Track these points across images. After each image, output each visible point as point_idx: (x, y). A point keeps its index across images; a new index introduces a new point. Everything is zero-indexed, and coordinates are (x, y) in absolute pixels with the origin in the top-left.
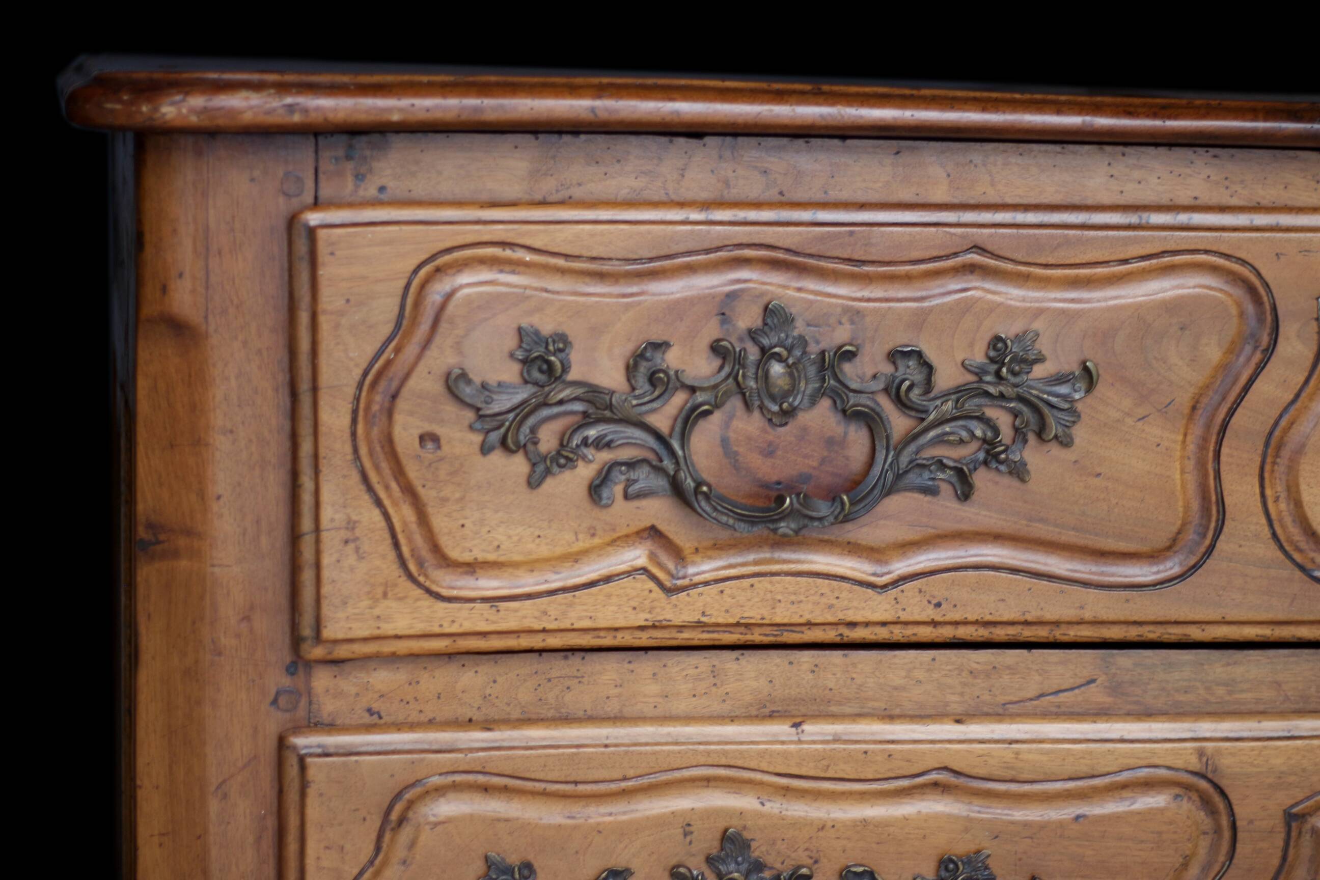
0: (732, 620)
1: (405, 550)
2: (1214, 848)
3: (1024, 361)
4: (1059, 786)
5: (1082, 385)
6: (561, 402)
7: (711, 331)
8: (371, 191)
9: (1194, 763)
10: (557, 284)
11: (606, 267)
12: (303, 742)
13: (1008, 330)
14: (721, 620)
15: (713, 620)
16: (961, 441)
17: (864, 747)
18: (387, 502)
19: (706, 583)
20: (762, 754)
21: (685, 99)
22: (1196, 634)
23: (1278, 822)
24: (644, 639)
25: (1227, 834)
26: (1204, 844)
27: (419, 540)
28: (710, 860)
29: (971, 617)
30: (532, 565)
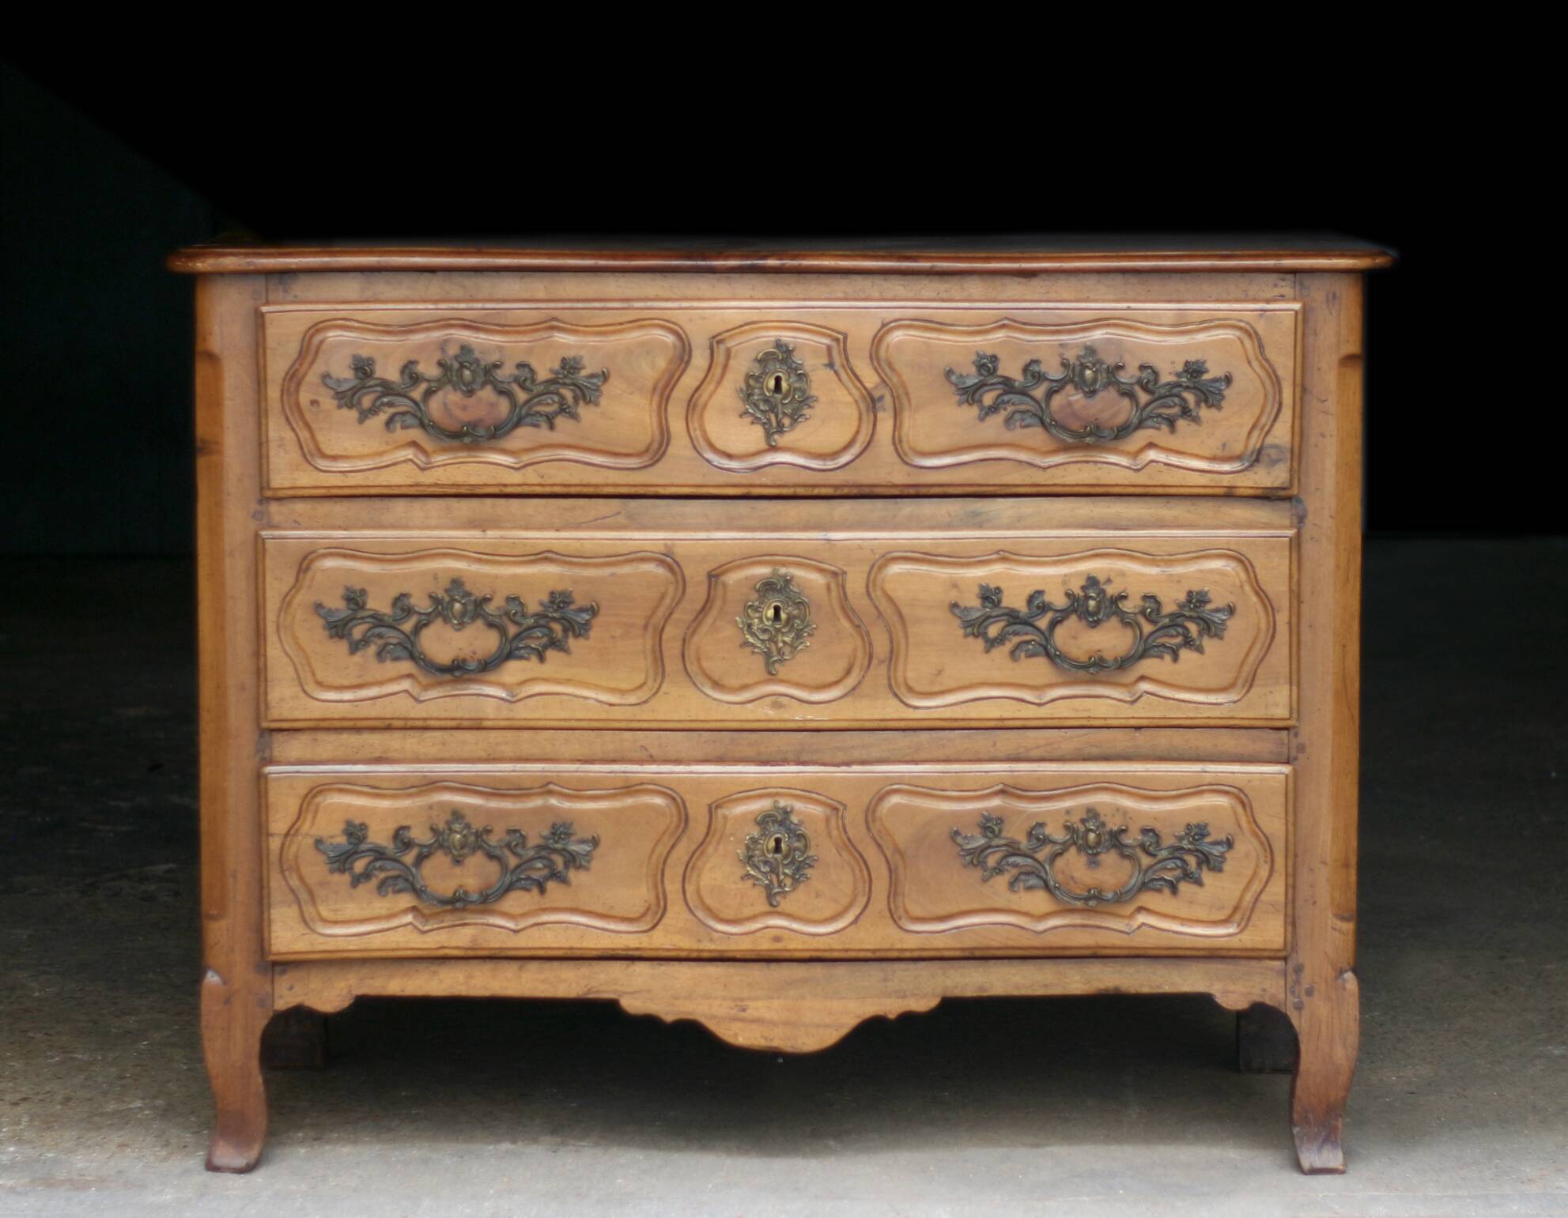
0: (451, 483)
1: (306, 450)
2: (676, 589)
3: (575, 368)
4: (602, 560)
5: (602, 379)
6: (371, 387)
7: (437, 356)
8: (291, 297)
9: (663, 550)
10: (369, 336)
11: (391, 329)
12: (264, 533)
13: (570, 354)
14: (446, 483)
15: (442, 483)
16: (548, 404)
17: (513, 541)
18: (297, 429)
19: (438, 466)
20: (468, 543)
21: (420, 256)
22: (661, 491)
23: (703, 578)
24: (413, 491)
25: (681, 583)
26: (671, 589)
27: (312, 446)
28: (447, 591)
29: (557, 482)
30: (361, 457)
